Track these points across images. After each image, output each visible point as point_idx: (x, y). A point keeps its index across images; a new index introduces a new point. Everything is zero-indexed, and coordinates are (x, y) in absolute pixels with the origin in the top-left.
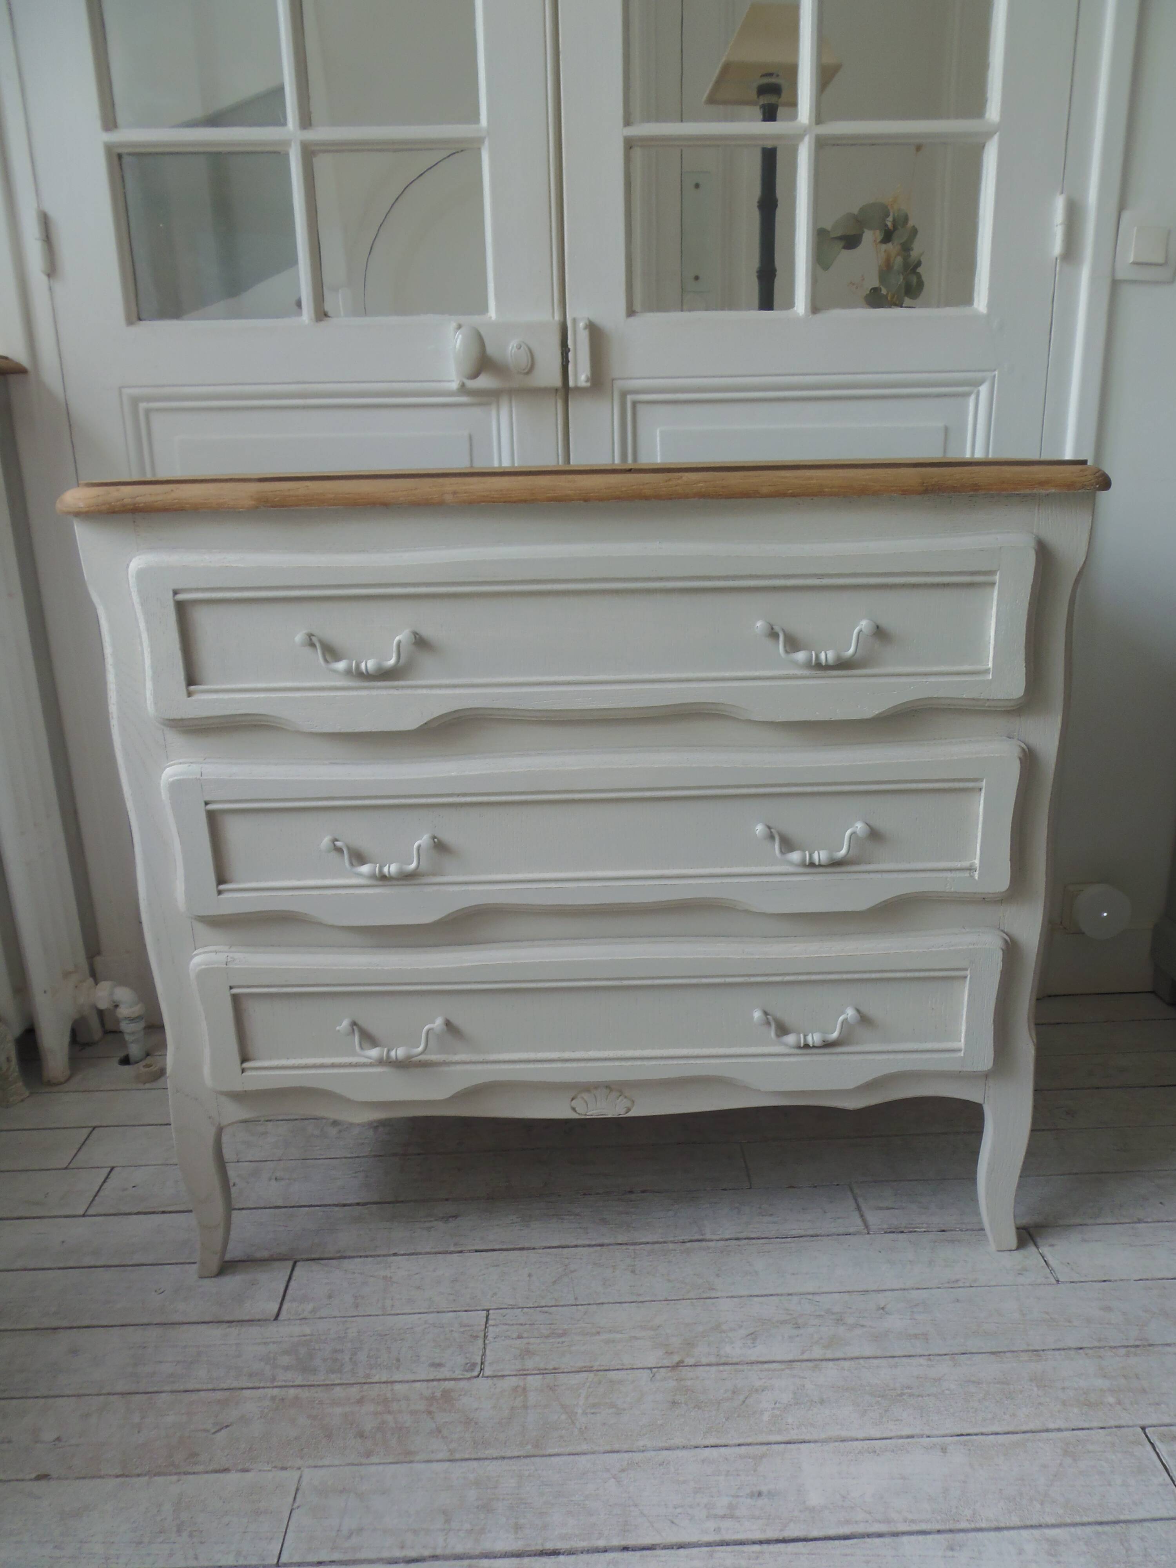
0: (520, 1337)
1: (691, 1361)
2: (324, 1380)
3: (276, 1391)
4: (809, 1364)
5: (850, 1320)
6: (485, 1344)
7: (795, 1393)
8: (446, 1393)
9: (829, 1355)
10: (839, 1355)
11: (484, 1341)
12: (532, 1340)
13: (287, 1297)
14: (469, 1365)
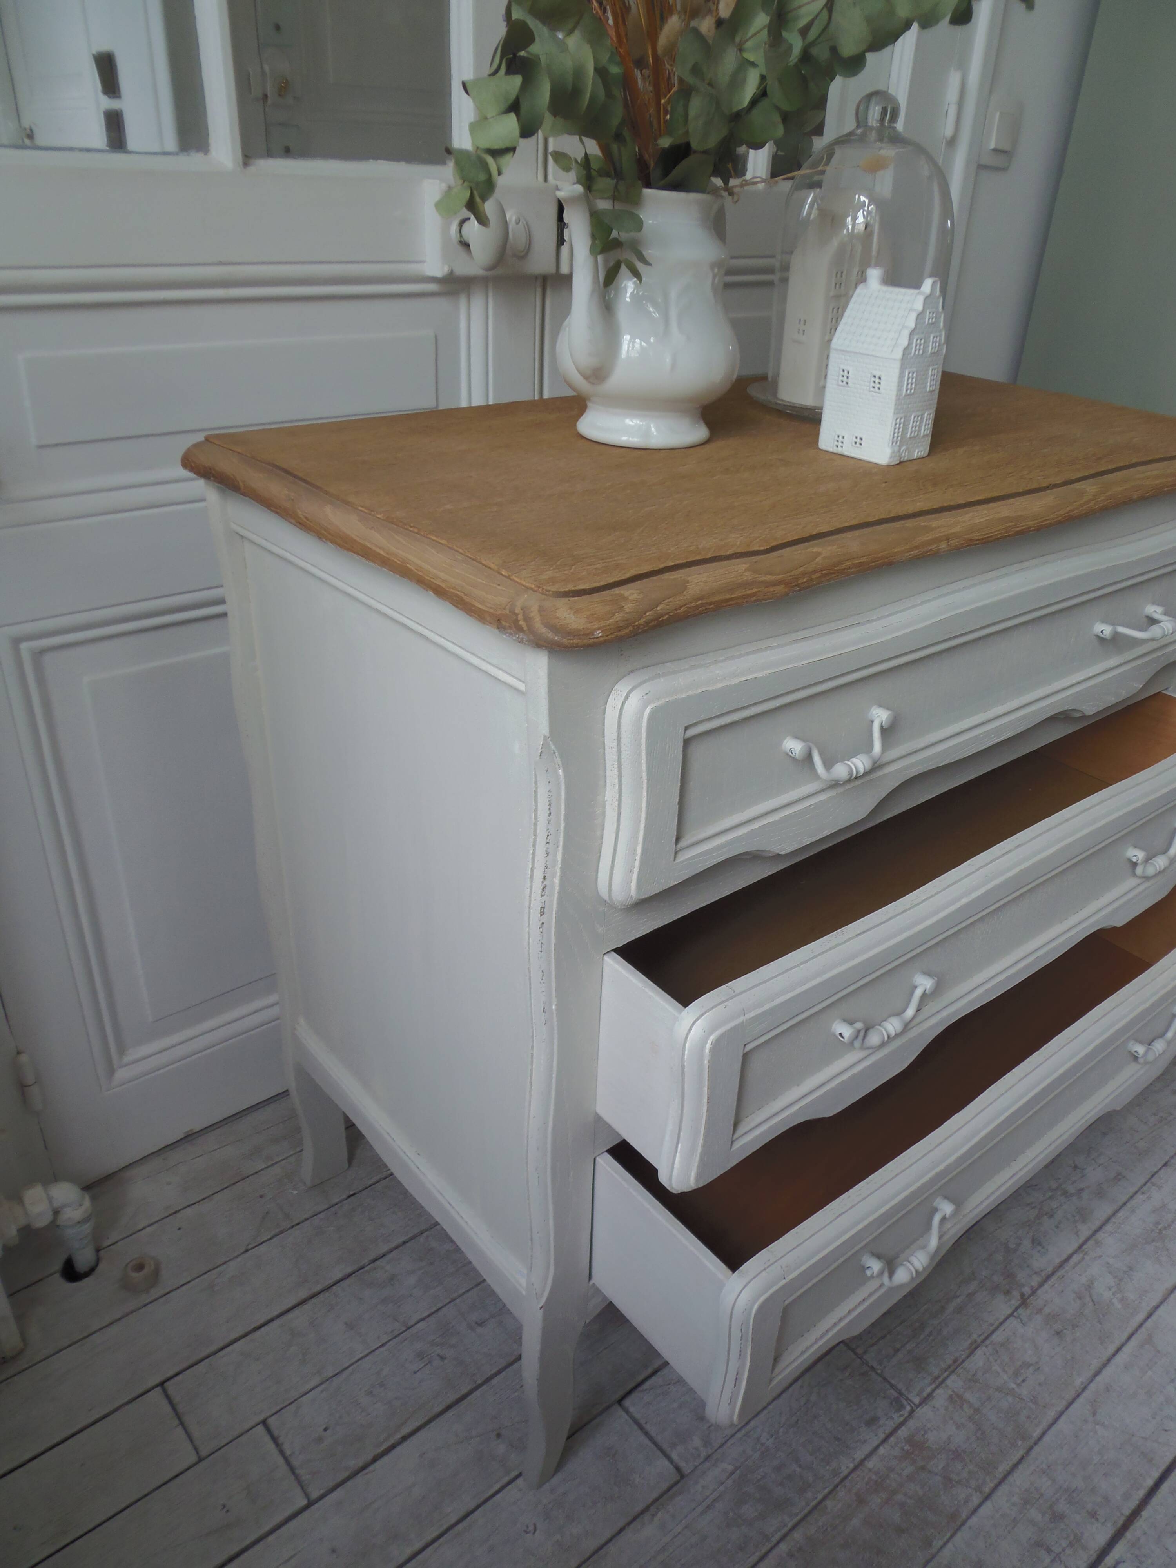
0: (897, 1351)
1: (1027, 1290)
2: (808, 1504)
3: (783, 1547)
4: (1091, 1243)
5: (1071, 1189)
6: (880, 1375)
7: (1110, 1273)
8: (910, 1440)
9: (1094, 1228)
10: (1098, 1224)
11: (877, 1373)
12: (908, 1347)
13: (665, 1446)
14: (894, 1403)
